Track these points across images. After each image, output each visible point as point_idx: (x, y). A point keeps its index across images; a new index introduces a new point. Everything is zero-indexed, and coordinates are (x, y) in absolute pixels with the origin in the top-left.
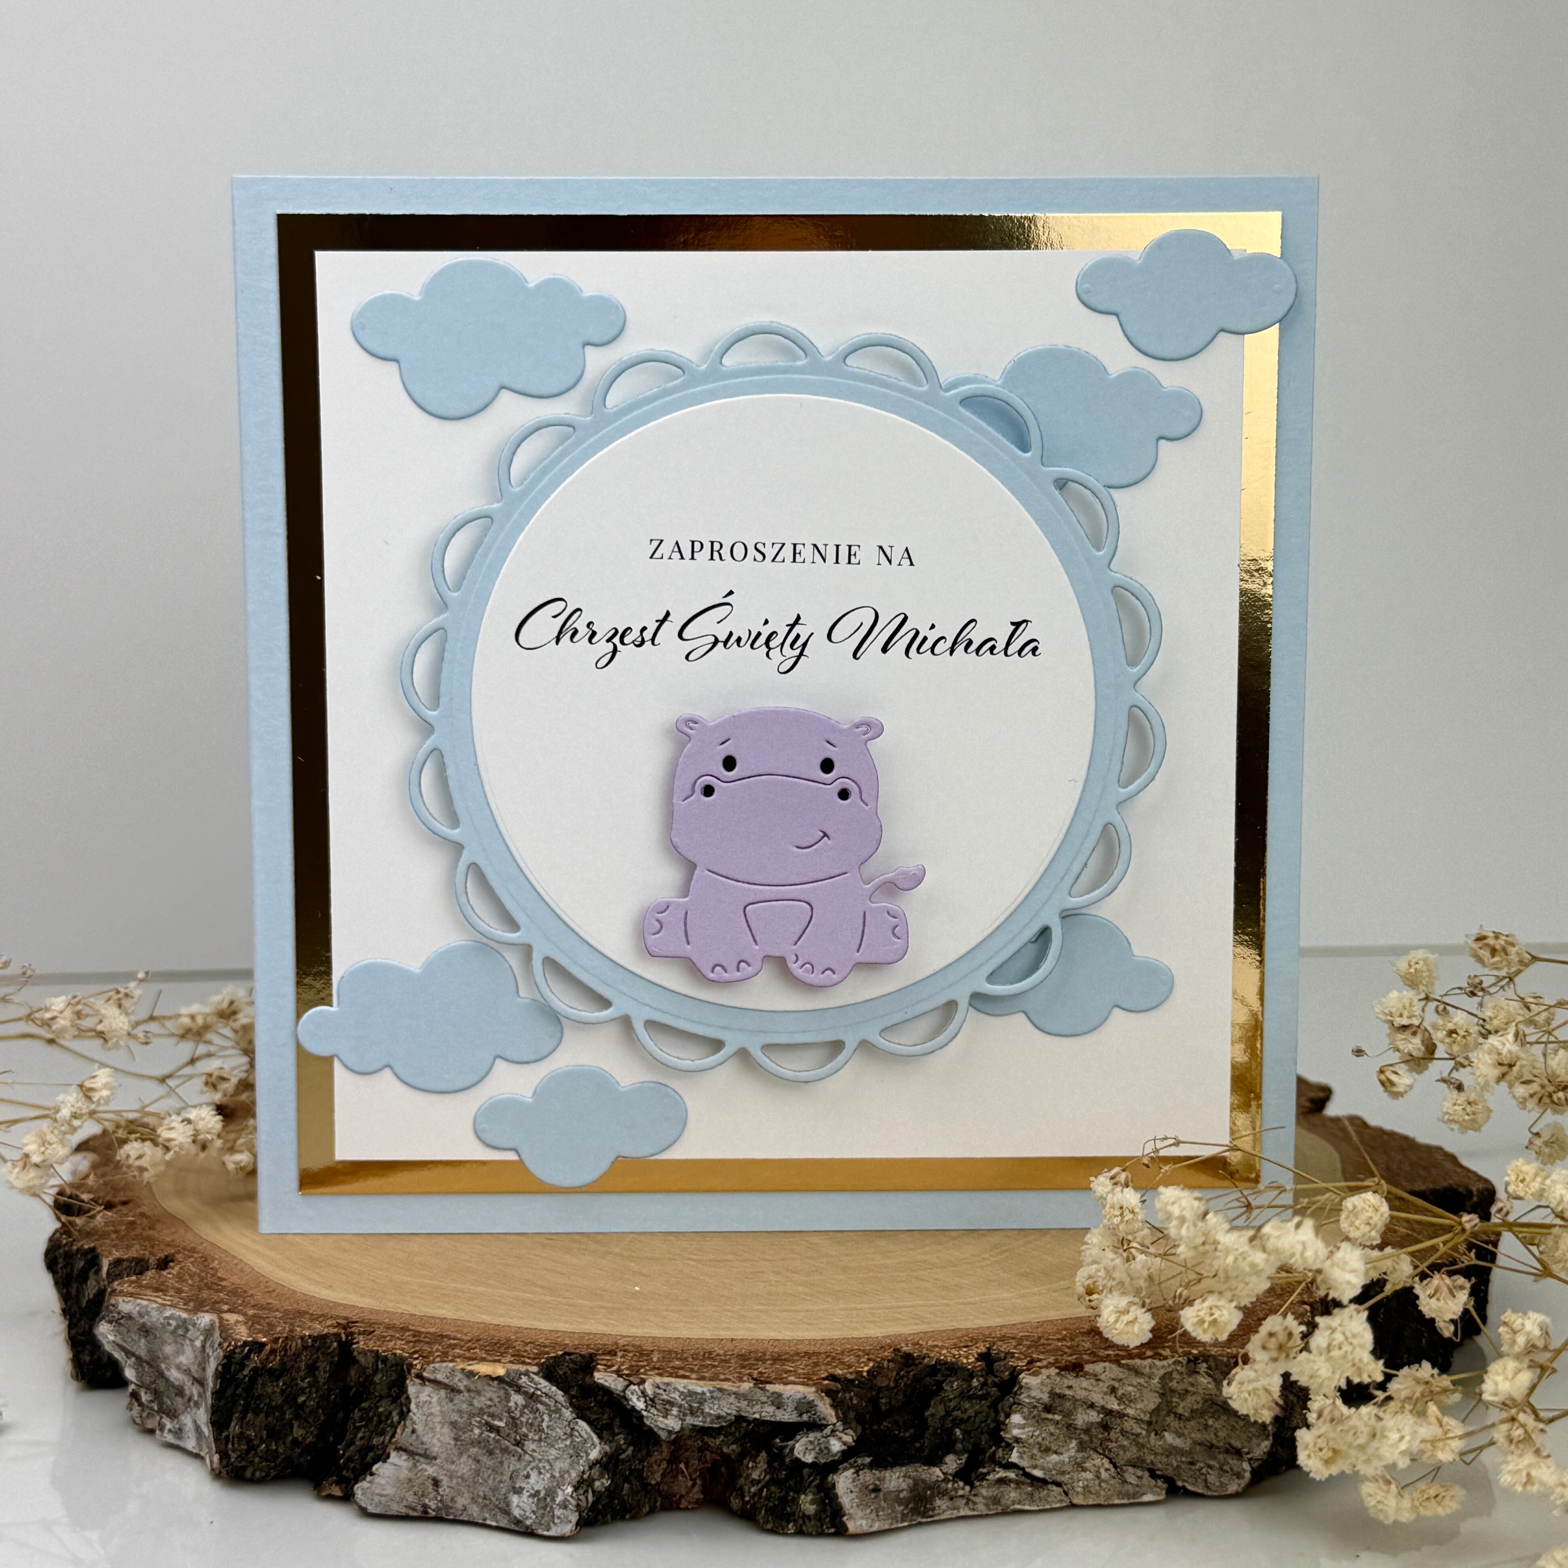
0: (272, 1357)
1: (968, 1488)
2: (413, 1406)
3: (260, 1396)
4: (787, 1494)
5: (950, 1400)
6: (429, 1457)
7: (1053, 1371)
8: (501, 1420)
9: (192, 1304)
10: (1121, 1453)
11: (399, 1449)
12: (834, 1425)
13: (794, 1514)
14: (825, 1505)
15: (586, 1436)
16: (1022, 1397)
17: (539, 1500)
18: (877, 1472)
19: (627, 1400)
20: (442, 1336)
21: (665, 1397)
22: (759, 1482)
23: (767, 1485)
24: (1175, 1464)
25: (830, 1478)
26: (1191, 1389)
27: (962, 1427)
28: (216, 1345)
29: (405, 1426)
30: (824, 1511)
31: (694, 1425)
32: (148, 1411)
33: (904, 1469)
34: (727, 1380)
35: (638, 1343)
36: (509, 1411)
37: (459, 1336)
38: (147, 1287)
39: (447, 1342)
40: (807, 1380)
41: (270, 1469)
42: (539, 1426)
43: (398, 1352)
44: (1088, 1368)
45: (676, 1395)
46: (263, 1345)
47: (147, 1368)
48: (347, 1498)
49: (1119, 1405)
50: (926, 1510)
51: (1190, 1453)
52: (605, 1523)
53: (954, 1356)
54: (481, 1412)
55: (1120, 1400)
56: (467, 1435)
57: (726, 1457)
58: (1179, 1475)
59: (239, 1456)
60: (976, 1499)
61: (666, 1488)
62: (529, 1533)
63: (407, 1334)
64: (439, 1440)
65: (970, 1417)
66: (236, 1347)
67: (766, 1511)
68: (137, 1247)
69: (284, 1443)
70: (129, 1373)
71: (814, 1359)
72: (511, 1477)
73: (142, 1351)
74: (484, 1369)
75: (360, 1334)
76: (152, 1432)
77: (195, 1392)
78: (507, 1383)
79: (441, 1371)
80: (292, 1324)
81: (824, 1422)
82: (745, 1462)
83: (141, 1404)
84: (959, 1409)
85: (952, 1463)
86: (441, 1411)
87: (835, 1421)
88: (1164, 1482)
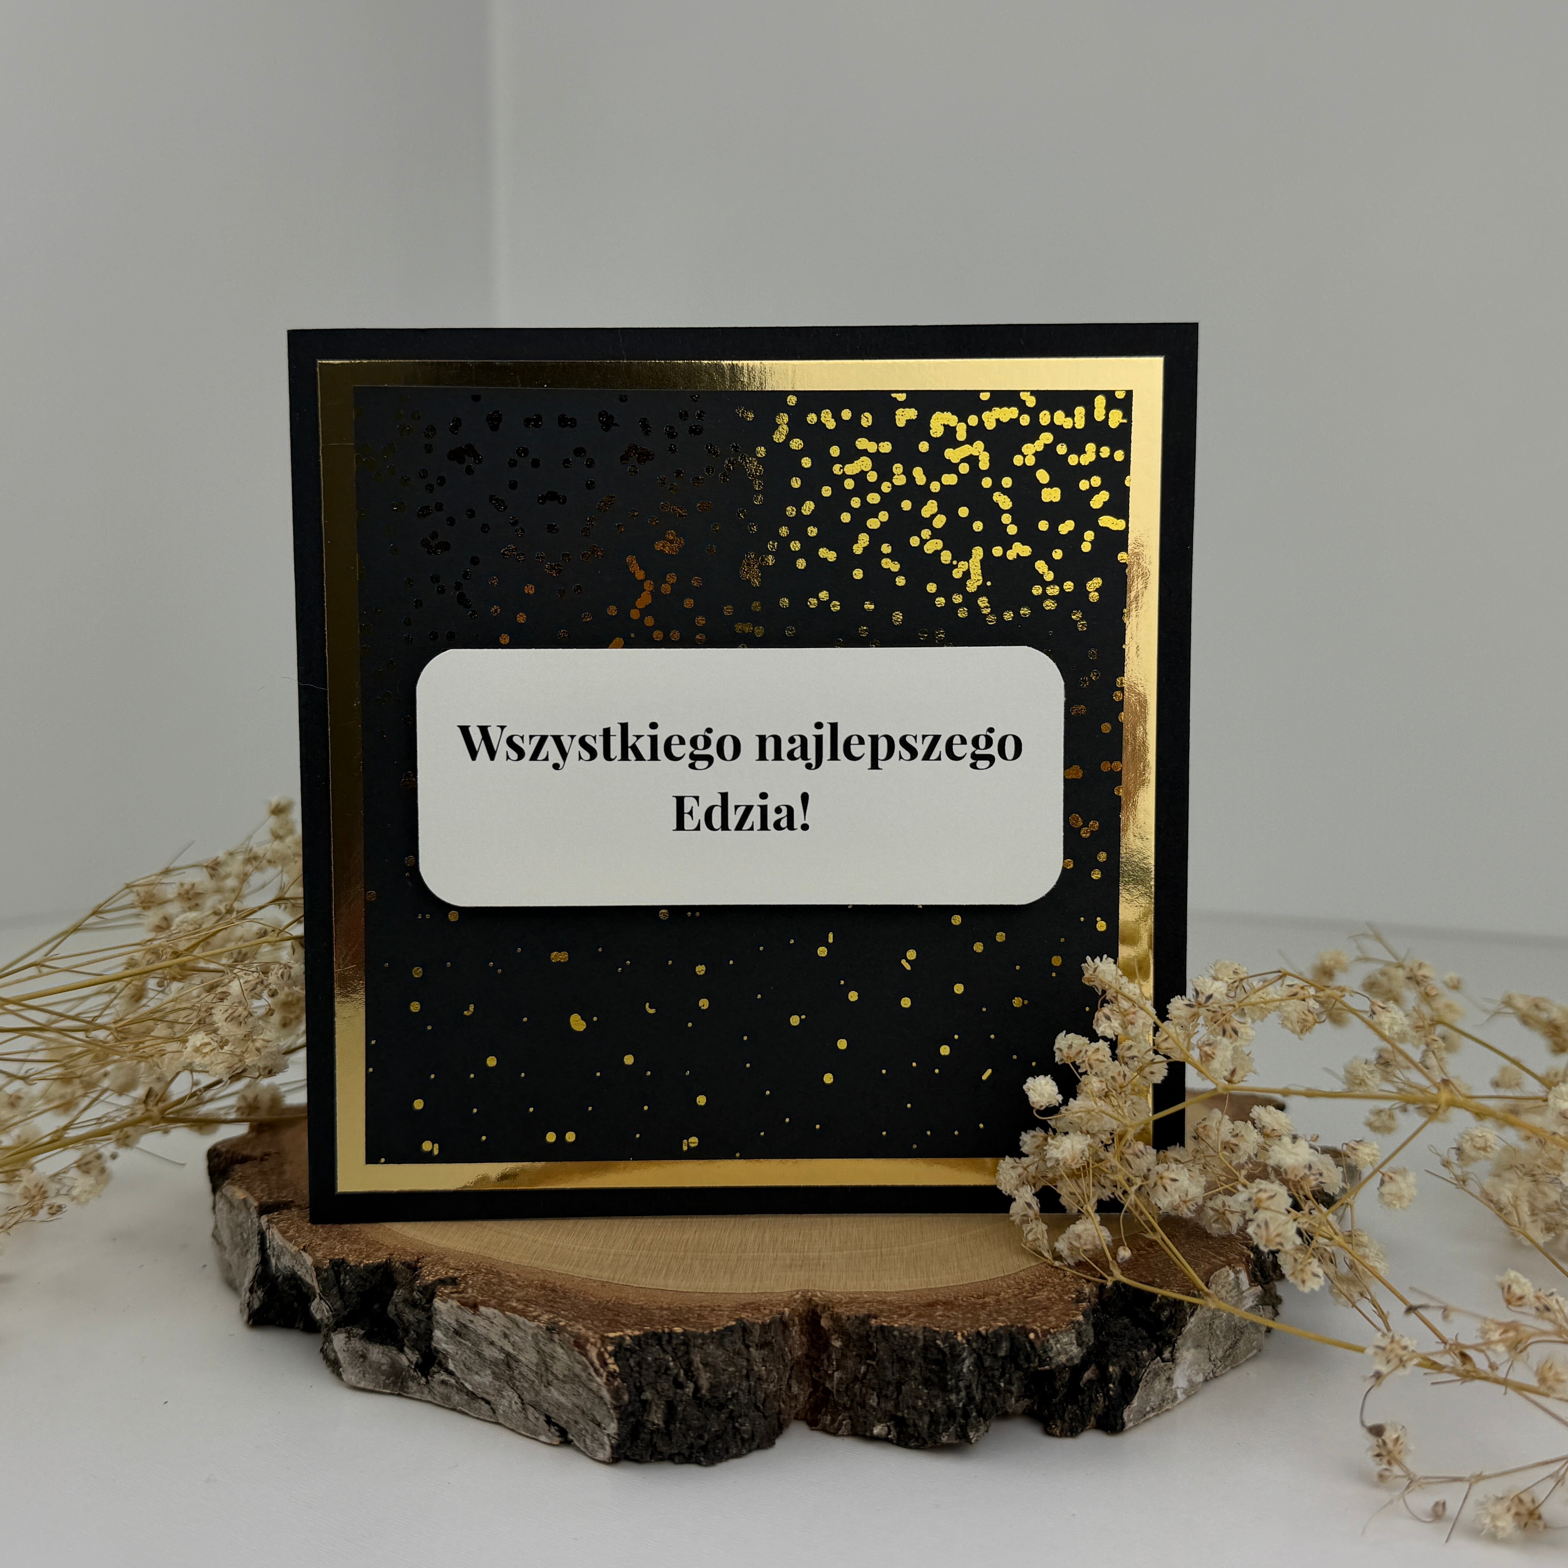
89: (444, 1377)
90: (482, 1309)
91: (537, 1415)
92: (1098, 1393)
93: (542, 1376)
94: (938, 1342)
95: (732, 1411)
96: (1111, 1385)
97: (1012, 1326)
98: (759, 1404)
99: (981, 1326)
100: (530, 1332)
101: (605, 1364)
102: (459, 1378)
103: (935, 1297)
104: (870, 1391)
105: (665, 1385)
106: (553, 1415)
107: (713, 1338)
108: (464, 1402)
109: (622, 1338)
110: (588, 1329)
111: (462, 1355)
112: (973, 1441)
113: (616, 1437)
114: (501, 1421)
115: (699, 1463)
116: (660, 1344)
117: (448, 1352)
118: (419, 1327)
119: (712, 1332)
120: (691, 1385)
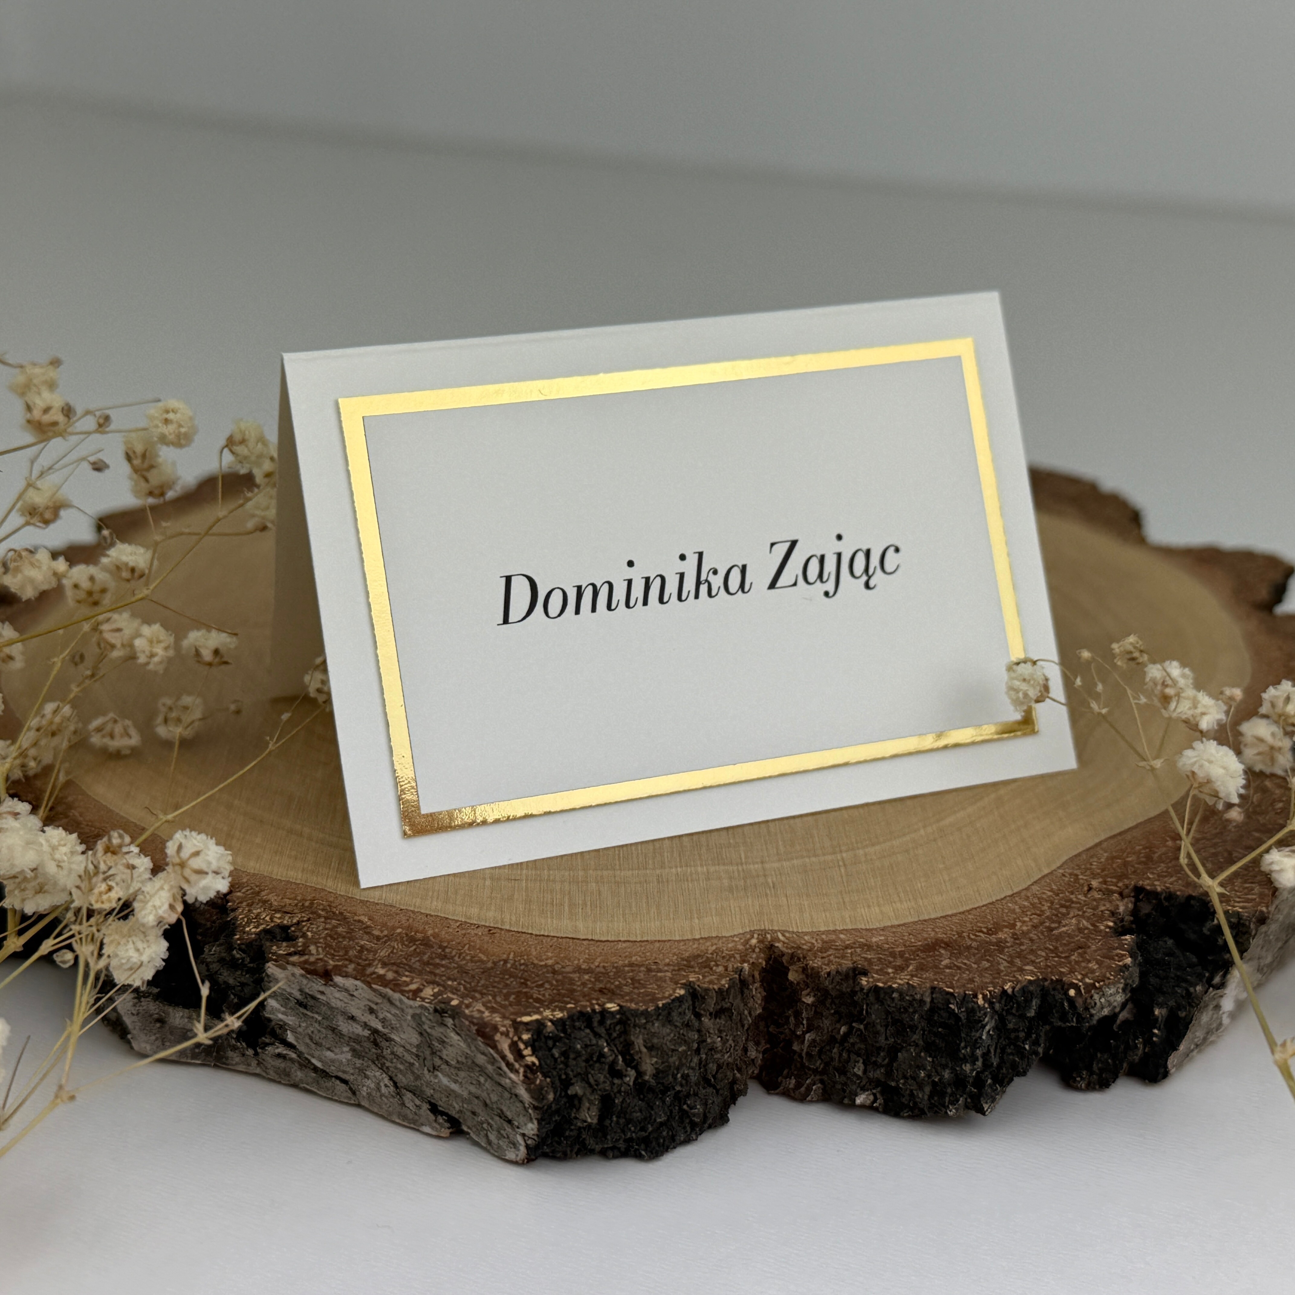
89: (281, 1050)
90: (338, 979)
91: (418, 1102)
92: (1137, 1039)
93: (425, 1059)
94: (951, 1006)
95: (679, 1092)
96: (1156, 1031)
97: (1045, 979)
98: (710, 1077)
99: (1005, 982)
100: (411, 1011)
101: (519, 1056)
102: (301, 1052)
103: (933, 934)
104: (853, 1057)
105: (600, 1076)
106: (440, 1103)
107: (659, 1015)
108: (310, 1080)
109: (540, 1024)
110: (493, 1010)
111: (307, 1027)
112: (987, 1113)
113: (535, 1138)
114: (364, 1103)
115: (638, 1156)
116: (589, 1026)
117: (285, 1024)
118: (242, 991)
119: (657, 1008)
120: (632, 1073)
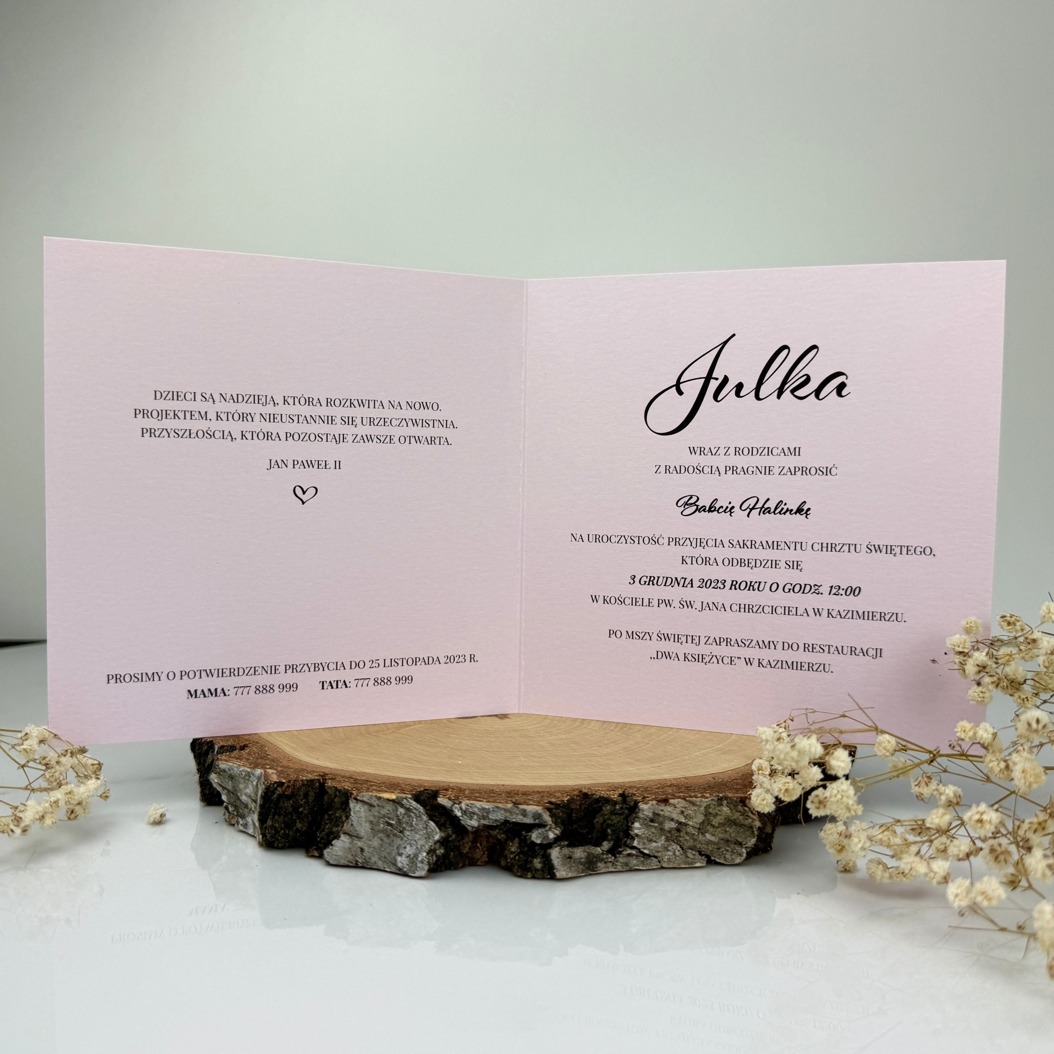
0: (287, 789)
1: (613, 858)
2: (352, 813)
3: (281, 808)
4: (528, 859)
5: (606, 815)
6: (359, 838)
7: (655, 802)
8: (393, 820)
9: (253, 765)
10: (686, 843)
11: (345, 833)
12: (551, 825)
13: (530, 868)
14: (546, 864)
15: (433, 828)
16: (640, 814)
17: (410, 859)
18: (570, 849)
19: (453, 811)
20: (367, 781)
21: (471, 810)
22: (514, 852)
23: (518, 854)
24: (711, 849)
25: (548, 851)
26: (719, 813)
27: (611, 828)
28: (262, 783)
29: (348, 822)
30: (545, 867)
31: (484, 824)
32: (232, 815)
33: (583, 847)
34: (501, 803)
35: (459, 786)
36: (397, 816)
37: (375, 781)
38: (233, 757)
39: (369, 783)
40: (538, 804)
41: (285, 842)
42: (411, 823)
43: (346, 787)
44: (671, 801)
45: (476, 810)
46: (283, 783)
47: (232, 794)
48: (321, 856)
49: (685, 819)
50: (594, 868)
51: (717, 844)
52: (441, 871)
53: (607, 794)
54: (384, 816)
55: (686, 817)
56: (377, 828)
57: (499, 840)
58: (712, 854)
59: (271, 836)
60: (617, 863)
61: (470, 855)
62: (405, 875)
63: (351, 780)
64: (364, 830)
65: (614, 824)
66: (271, 784)
67: (518, 867)
68: (232, 741)
69: (292, 830)
70: (224, 798)
71: (542, 794)
72: (397, 848)
73: (230, 788)
74: (386, 796)
75: (329, 779)
76: (233, 825)
77: (253, 807)
78: (397, 803)
79: (365, 796)
80: (298, 775)
81: (546, 824)
82: (508, 842)
83: (229, 812)
84: (610, 819)
85: (606, 845)
86: (365, 816)
87: (551, 823)
88: (705, 857)
